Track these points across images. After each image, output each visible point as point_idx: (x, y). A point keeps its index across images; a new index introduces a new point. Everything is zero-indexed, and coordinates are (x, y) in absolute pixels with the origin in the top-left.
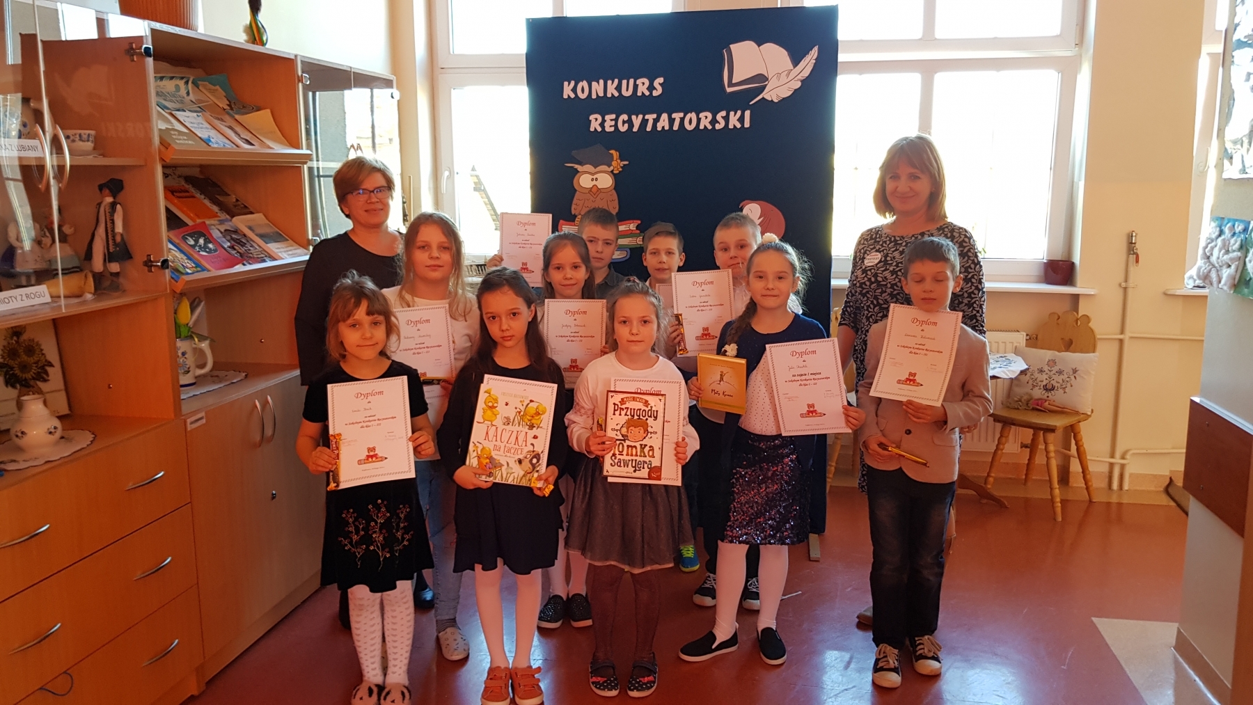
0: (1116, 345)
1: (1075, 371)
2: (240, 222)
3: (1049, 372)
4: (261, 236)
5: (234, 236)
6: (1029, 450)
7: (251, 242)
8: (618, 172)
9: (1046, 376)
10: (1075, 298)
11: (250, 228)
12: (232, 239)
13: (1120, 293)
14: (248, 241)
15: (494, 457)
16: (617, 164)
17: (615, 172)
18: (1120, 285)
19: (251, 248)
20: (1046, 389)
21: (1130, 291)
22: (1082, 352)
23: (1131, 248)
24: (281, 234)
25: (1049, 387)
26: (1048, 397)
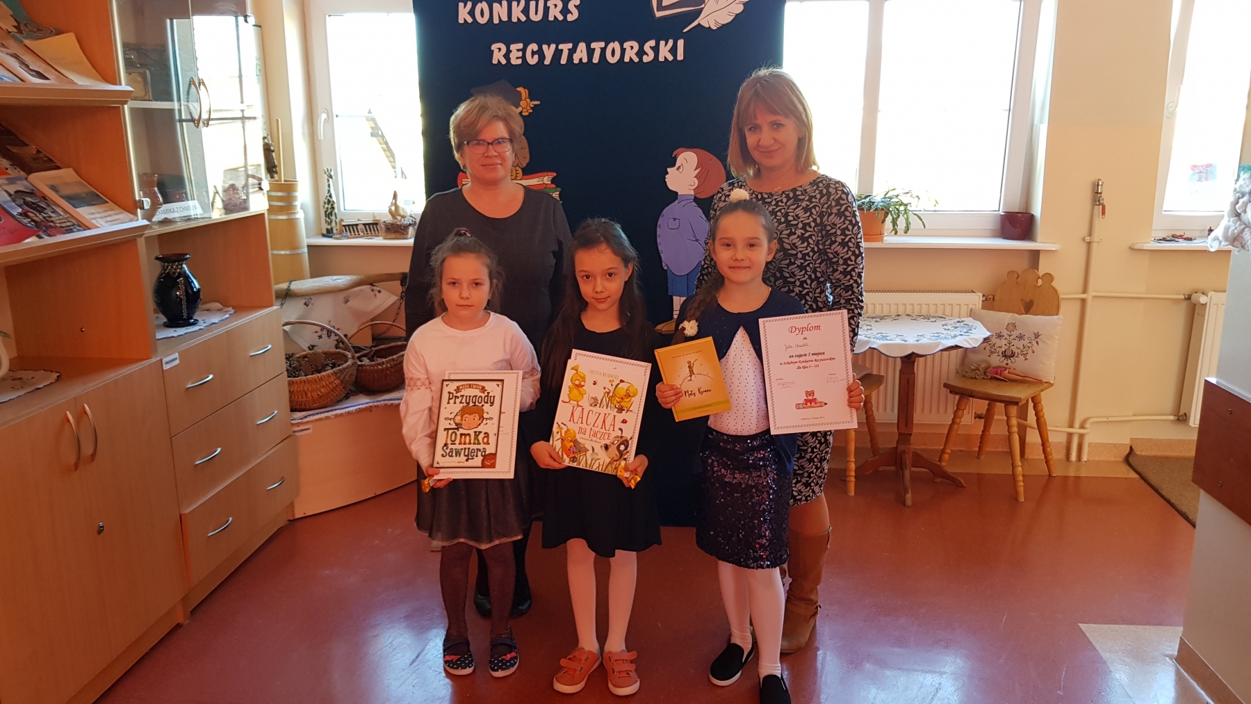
0: (1077, 305)
1: (1037, 336)
2: (41, 180)
3: (1008, 337)
4: (68, 198)
5: (29, 199)
6: (982, 421)
7: (54, 207)
8: (528, 114)
9: (1006, 342)
10: (1035, 255)
11: (53, 188)
12: (26, 203)
13: (1083, 247)
14: (48, 205)
15: (580, 440)
16: (527, 104)
17: (523, 114)
18: (1084, 240)
19: (52, 215)
20: (1005, 355)
21: (1094, 246)
22: (1043, 314)
23: (1096, 197)
24: (98, 196)
25: (1008, 353)
26: (1007, 364)
